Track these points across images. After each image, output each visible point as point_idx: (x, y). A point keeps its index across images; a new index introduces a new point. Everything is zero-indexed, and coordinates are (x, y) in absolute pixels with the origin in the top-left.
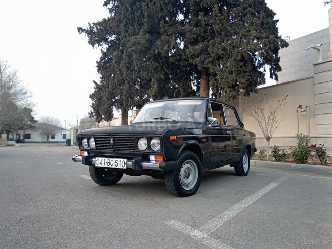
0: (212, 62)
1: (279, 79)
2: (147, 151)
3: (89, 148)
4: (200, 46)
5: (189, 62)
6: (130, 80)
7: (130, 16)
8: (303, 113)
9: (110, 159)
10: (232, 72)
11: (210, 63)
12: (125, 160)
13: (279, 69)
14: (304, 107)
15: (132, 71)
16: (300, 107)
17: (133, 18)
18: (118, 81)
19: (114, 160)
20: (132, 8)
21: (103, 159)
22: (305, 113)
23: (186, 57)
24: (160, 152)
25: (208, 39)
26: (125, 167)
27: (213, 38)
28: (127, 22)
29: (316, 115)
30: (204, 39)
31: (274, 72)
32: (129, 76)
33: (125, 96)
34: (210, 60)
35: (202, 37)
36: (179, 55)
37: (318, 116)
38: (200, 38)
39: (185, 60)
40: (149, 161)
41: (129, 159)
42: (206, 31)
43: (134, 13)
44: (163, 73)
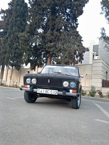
0: (57, 52)
1: (82, 63)
2: (68, 87)
3: (32, 84)
4: (53, 44)
5: (46, 49)
6: (10, 52)
7: (14, 23)
8: (87, 77)
9: (48, 90)
10: (67, 57)
11: (56, 52)
12: (57, 91)
13: (83, 59)
14: (88, 75)
15: (12, 49)
16: (87, 75)
17: (15, 24)
18: (2, 52)
19: (50, 90)
20: (16, 20)
21: (43, 89)
22: (88, 77)
23: (45, 47)
24: (75, 88)
25: (56, 41)
26: (57, 94)
27: (58, 41)
28: (12, 25)
29: (92, 79)
30: (54, 41)
31: (81, 60)
32: (10, 50)
33: (6, 60)
34: (57, 50)
35: (54, 40)
36: (42, 46)
37: (93, 79)
38: (53, 41)
39: (44, 48)
40: (69, 92)
41: (59, 90)
42: (55, 38)
43: (16, 22)
44: (31, 52)
